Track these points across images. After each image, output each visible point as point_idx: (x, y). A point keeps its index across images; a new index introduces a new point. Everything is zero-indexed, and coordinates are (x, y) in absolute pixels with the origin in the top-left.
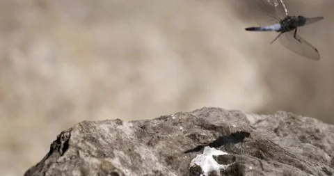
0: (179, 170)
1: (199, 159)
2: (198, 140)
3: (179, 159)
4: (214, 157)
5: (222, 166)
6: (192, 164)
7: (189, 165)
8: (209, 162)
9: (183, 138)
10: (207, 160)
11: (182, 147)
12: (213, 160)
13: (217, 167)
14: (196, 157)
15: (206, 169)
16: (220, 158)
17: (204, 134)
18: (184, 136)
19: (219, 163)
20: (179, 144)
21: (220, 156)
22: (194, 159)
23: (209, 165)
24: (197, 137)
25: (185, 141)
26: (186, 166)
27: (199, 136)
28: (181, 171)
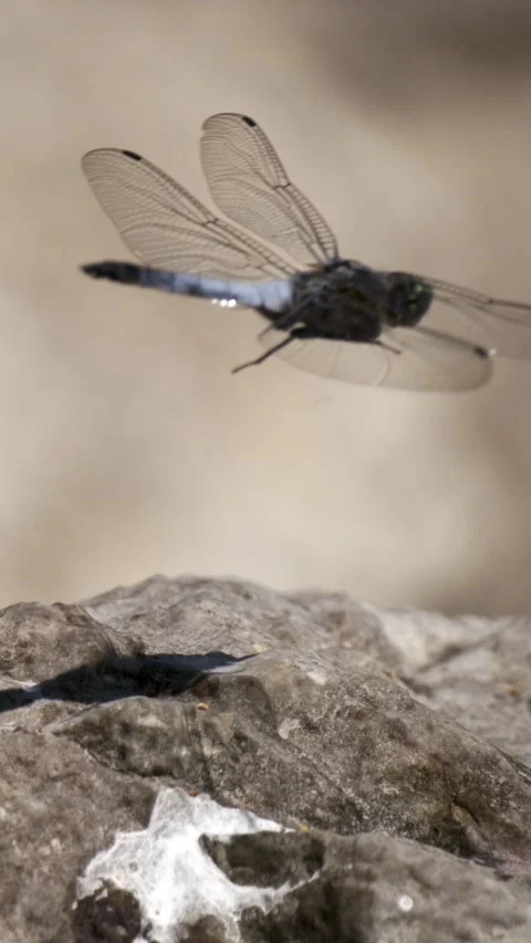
0: (18, 915)
1: (124, 858)
2: (124, 753)
3: (19, 853)
4: (209, 845)
5: (253, 895)
6: (89, 885)
7: (72, 887)
8: (181, 871)
9: (39, 742)
10: (167, 863)
11: (36, 790)
12: (202, 865)
13: (224, 897)
14: (109, 842)
15: (162, 908)
16: (241, 851)
17: (151, 721)
18: (48, 731)
19: (236, 878)
20: (20, 773)
21: (240, 841)
22: (103, 858)
23: (182, 889)
24: (118, 738)
25: (52, 762)
26: (57, 891)
27: (127, 729)
28: (31, 919)
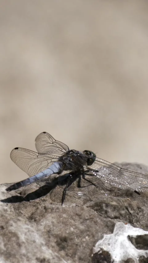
0: (76, 258)
1: (106, 242)
2: (106, 212)
3: (77, 241)
4: (130, 238)
5: (142, 252)
6: (96, 249)
7: (92, 250)
8: (122, 245)
9: (82, 209)
10: (118, 243)
11: (81, 223)
12: (128, 243)
13: (134, 252)
14: (102, 237)
15: (117, 255)
16: (139, 239)
17: (114, 203)
18: (85, 207)
19: (138, 247)
20: (77, 218)
21: (139, 237)
22: (100, 242)
23: (123, 251)
24: (104, 208)
25: (86, 215)
26: (88, 251)
27: (107, 205)
28: (80, 259)
